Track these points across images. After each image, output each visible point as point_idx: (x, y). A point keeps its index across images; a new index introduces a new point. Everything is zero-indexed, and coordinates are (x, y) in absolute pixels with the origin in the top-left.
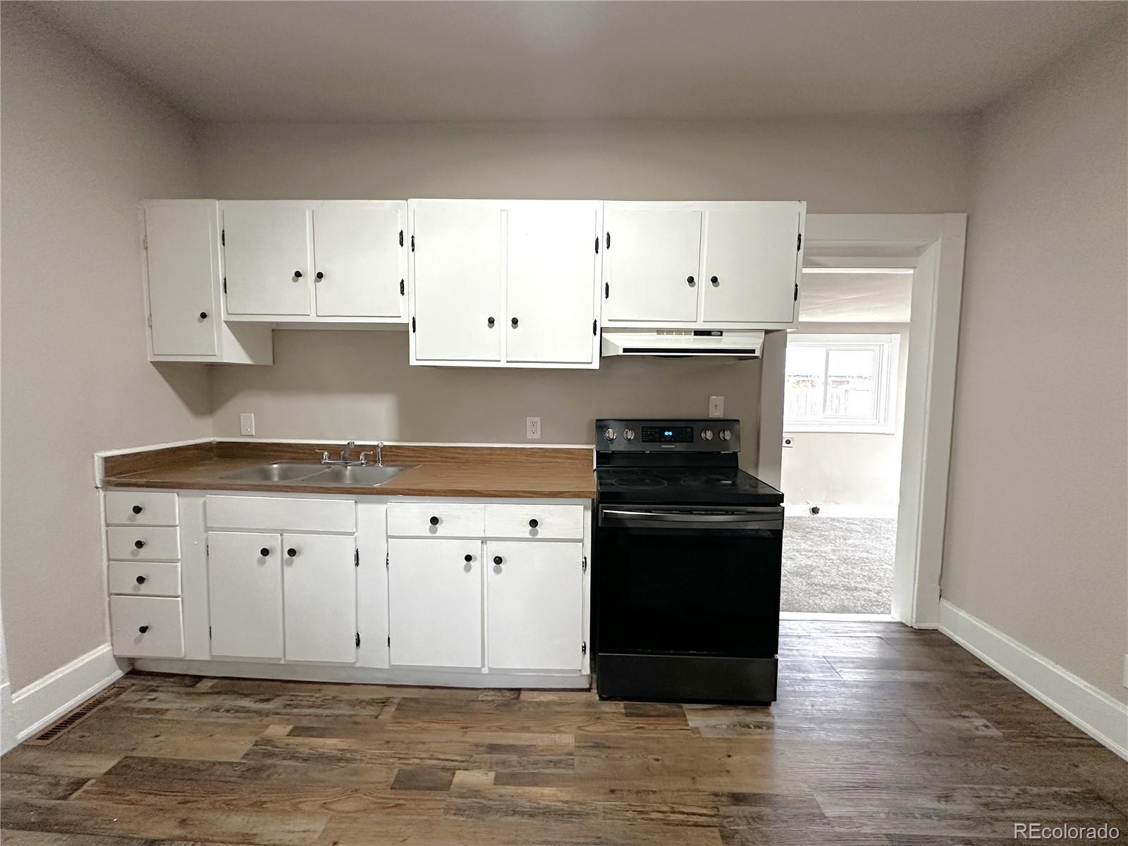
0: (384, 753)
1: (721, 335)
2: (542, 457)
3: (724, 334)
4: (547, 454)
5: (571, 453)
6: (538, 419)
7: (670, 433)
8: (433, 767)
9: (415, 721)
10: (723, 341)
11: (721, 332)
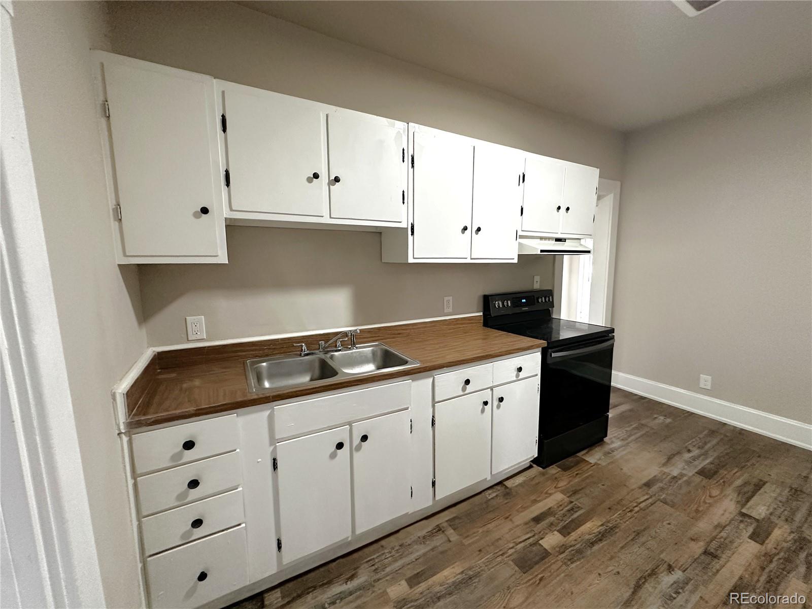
0: (488, 558)
1: (565, 241)
2: (455, 325)
3: (567, 241)
4: (459, 322)
5: (472, 320)
6: (451, 298)
7: (525, 301)
8: (524, 548)
9: (475, 530)
10: (565, 245)
11: (565, 239)
